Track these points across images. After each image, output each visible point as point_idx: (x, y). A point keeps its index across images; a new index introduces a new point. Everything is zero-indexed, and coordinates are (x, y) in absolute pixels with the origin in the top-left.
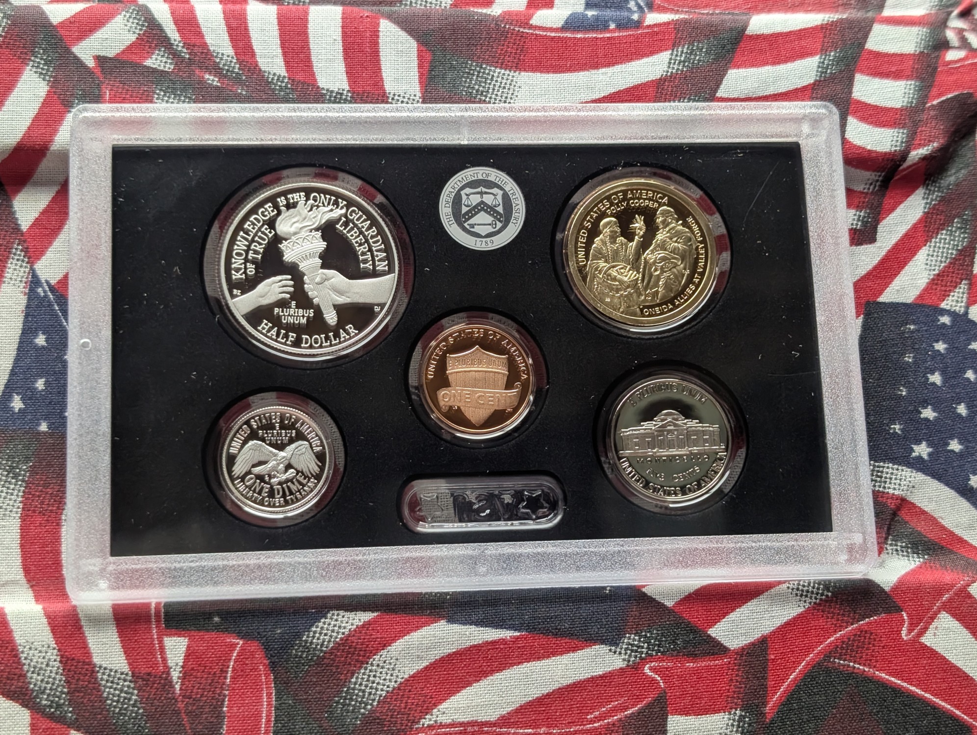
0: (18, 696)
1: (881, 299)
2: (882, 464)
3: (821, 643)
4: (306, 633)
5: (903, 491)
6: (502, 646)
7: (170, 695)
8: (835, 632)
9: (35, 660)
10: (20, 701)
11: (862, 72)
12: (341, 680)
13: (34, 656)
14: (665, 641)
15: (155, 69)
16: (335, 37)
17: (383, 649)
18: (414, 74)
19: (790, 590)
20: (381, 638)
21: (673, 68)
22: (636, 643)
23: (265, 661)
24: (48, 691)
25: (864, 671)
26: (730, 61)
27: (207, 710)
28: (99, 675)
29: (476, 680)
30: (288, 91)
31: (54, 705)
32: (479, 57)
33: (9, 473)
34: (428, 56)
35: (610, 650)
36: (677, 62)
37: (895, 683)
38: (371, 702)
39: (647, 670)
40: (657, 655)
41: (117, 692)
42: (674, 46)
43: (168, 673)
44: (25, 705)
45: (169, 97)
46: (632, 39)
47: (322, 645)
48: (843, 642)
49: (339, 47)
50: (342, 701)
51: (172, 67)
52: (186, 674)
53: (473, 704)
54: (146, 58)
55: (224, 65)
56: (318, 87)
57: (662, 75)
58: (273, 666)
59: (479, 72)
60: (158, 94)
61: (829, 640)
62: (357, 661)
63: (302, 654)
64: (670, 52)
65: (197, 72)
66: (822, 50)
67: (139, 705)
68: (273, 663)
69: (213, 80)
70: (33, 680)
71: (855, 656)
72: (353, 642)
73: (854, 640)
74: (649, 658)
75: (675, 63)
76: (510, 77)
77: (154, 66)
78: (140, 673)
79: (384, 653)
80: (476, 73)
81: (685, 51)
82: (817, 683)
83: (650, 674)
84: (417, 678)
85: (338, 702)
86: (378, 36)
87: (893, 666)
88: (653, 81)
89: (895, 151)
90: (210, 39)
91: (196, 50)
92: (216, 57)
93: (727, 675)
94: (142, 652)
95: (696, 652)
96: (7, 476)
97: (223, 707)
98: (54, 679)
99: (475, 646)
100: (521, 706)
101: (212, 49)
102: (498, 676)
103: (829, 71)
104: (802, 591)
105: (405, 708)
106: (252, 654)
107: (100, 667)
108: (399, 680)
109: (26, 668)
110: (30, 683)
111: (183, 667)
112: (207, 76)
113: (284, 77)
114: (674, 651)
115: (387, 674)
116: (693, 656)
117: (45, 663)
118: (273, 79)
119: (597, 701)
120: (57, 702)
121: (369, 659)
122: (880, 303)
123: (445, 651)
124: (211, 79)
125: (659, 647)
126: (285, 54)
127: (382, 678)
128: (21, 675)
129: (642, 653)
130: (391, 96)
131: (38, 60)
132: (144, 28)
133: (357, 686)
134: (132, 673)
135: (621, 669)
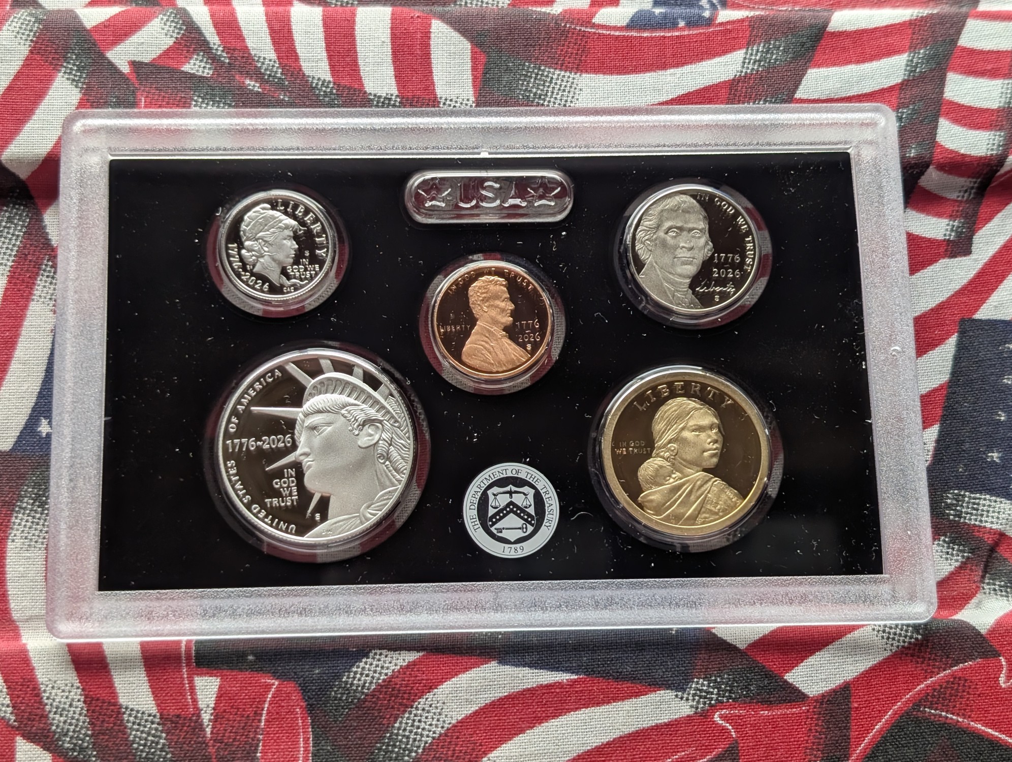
0: (40, 738)
1: (977, 316)
2: (978, 495)
3: (910, 690)
4: (346, 674)
5: (1001, 524)
6: (558, 690)
7: (200, 739)
8: (926, 678)
9: (58, 700)
10: (42, 743)
11: (955, 70)
12: (384, 724)
13: (56, 695)
14: (737, 687)
15: (193, 74)
16: (383, 40)
17: (429, 692)
18: (468, 77)
19: (876, 633)
20: (426, 680)
21: (748, 68)
22: (705, 688)
23: (302, 704)
24: (71, 734)
25: (958, 721)
26: (809, 61)
27: (239, 756)
28: (126, 717)
29: (529, 727)
30: (333, 96)
31: (78, 748)
32: (537, 59)
33: (35, 501)
34: (483, 58)
35: (677, 696)
36: (752, 61)
37: (992, 735)
38: (415, 749)
39: (717, 718)
40: (728, 702)
41: (144, 735)
42: (748, 44)
43: (199, 716)
44: (46, 748)
45: (207, 104)
46: (702, 38)
47: (363, 687)
48: (935, 690)
49: (388, 49)
50: (384, 747)
51: (211, 72)
52: (218, 717)
53: (526, 753)
54: (184, 63)
55: (266, 70)
56: (365, 92)
57: (736, 75)
58: (311, 709)
59: (537, 74)
60: (196, 101)
61: (918, 688)
62: (401, 704)
63: (342, 697)
64: (744, 51)
65: (237, 77)
66: (910, 48)
67: (167, 750)
68: (311, 705)
69: (254, 86)
70: (55, 722)
71: (947, 706)
72: (396, 684)
73: (946, 688)
74: (720, 705)
75: (749, 62)
76: (571, 80)
77: (192, 72)
78: (169, 715)
79: (430, 696)
80: (534, 76)
81: (761, 49)
82: (905, 734)
83: (721, 722)
84: (465, 724)
85: (380, 749)
86: (429, 38)
87: (990, 717)
88: (725, 82)
89: (992, 155)
90: (250, 43)
91: (236, 54)
92: (258, 61)
93: (805, 724)
94: (171, 692)
95: (772, 699)
96: (33, 504)
97: (257, 753)
98: (78, 720)
99: (529, 690)
100: (578, 756)
101: (253, 53)
102: (554, 723)
103: (918, 70)
104: (889, 633)
105: (453, 756)
106: (289, 695)
107: (127, 708)
108: (446, 726)
109: (48, 708)
110: (52, 724)
111: (214, 709)
112: (248, 82)
113: (329, 82)
114: (747, 697)
115: (433, 718)
116: (768, 703)
117: (68, 703)
118: (317, 84)
119: (662, 751)
120: (81, 745)
121: (414, 702)
122: (976, 320)
123: (496, 695)
124: (252, 84)
125: (730, 693)
126: (330, 57)
127: (428, 723)
128: (42, 716)
129: (711, 699)
130: (443, 101)
131: (70, 66)
132: (182, 32)
133: (401, 732)
134: (161, 715)
135: (688, 716)
